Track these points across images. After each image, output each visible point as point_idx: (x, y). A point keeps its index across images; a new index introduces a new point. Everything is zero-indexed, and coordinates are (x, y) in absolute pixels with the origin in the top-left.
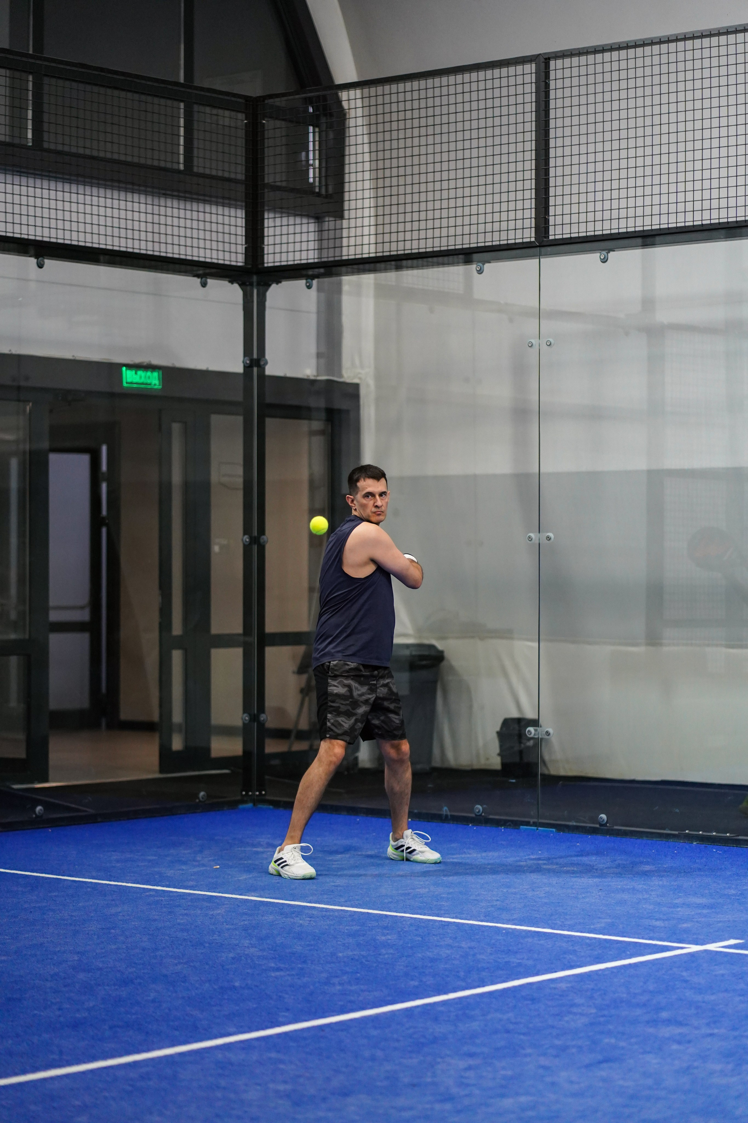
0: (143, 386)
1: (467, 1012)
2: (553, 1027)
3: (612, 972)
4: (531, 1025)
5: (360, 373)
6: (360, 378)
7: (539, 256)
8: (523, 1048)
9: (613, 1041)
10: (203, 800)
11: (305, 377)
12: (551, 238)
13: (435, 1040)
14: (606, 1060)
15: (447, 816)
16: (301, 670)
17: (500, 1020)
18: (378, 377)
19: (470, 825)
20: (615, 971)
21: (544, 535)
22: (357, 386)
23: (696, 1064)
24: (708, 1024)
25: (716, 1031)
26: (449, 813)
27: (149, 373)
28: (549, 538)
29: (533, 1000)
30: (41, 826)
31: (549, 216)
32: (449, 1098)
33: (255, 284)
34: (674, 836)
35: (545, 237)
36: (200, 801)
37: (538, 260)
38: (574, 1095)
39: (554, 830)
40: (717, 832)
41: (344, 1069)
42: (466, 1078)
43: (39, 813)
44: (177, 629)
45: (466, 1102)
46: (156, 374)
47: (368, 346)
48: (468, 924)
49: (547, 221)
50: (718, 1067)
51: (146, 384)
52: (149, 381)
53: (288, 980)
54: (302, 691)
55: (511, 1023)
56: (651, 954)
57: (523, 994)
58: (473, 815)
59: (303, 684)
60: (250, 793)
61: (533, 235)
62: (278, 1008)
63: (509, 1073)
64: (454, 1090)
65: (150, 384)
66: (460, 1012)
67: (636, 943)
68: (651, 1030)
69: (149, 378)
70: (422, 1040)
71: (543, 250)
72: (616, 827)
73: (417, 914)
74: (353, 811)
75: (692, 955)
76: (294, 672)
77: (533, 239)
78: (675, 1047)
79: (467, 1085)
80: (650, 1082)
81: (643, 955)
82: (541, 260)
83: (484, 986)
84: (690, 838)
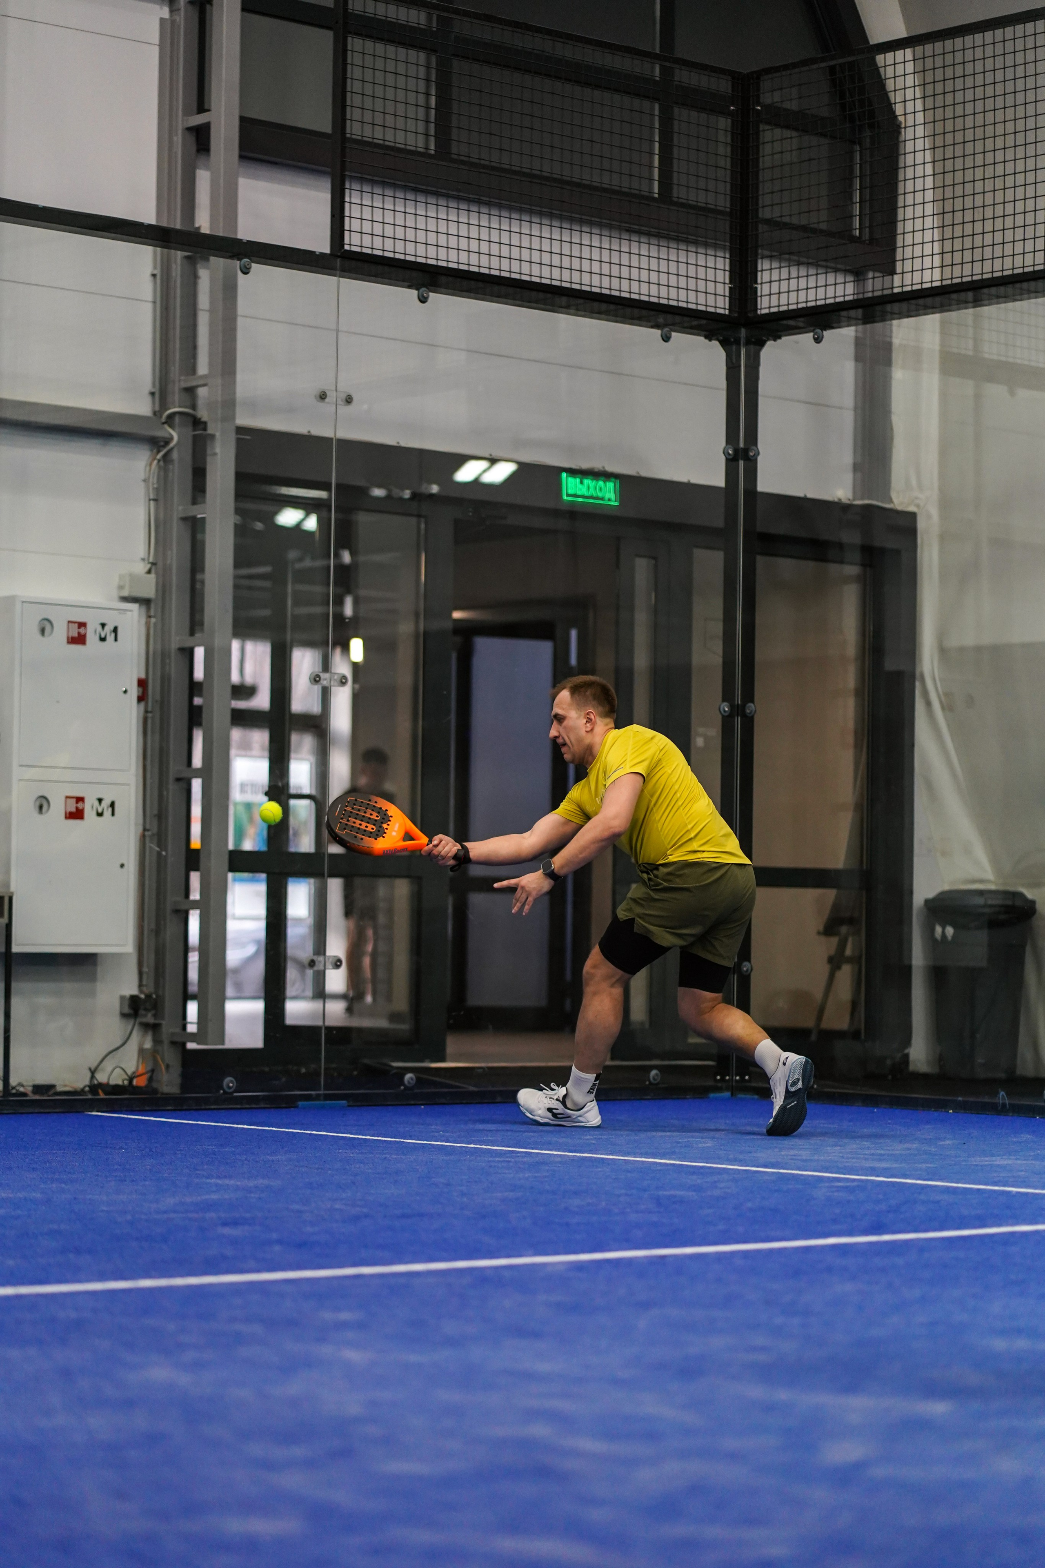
0: (592, 501)
5: (917, 498)
6: (918, 506)
10: (656, 1082)
11: (836, 500)
13: (826, 1270)
15: (1004, 1105)
16: (829, 929)
18: (945, 504)
19: (1038, 1118)
22: (913, 516)
26: (1008, 1103)
27: (601, 483)
30: (412, 1102)
33: (743, 341)
36: (651, 1083)
43: (409, 1082)
46: (610, 485)
47: (930, 458)
51: (597, 498)
52: (600, 495)
54: (831, 960)
59: (832, 952)
60: (727, 1078)
64: (818, 1307)
65: (602, 499)
69: (601, 489)
70: (808, 1269)
76: (819, 933)
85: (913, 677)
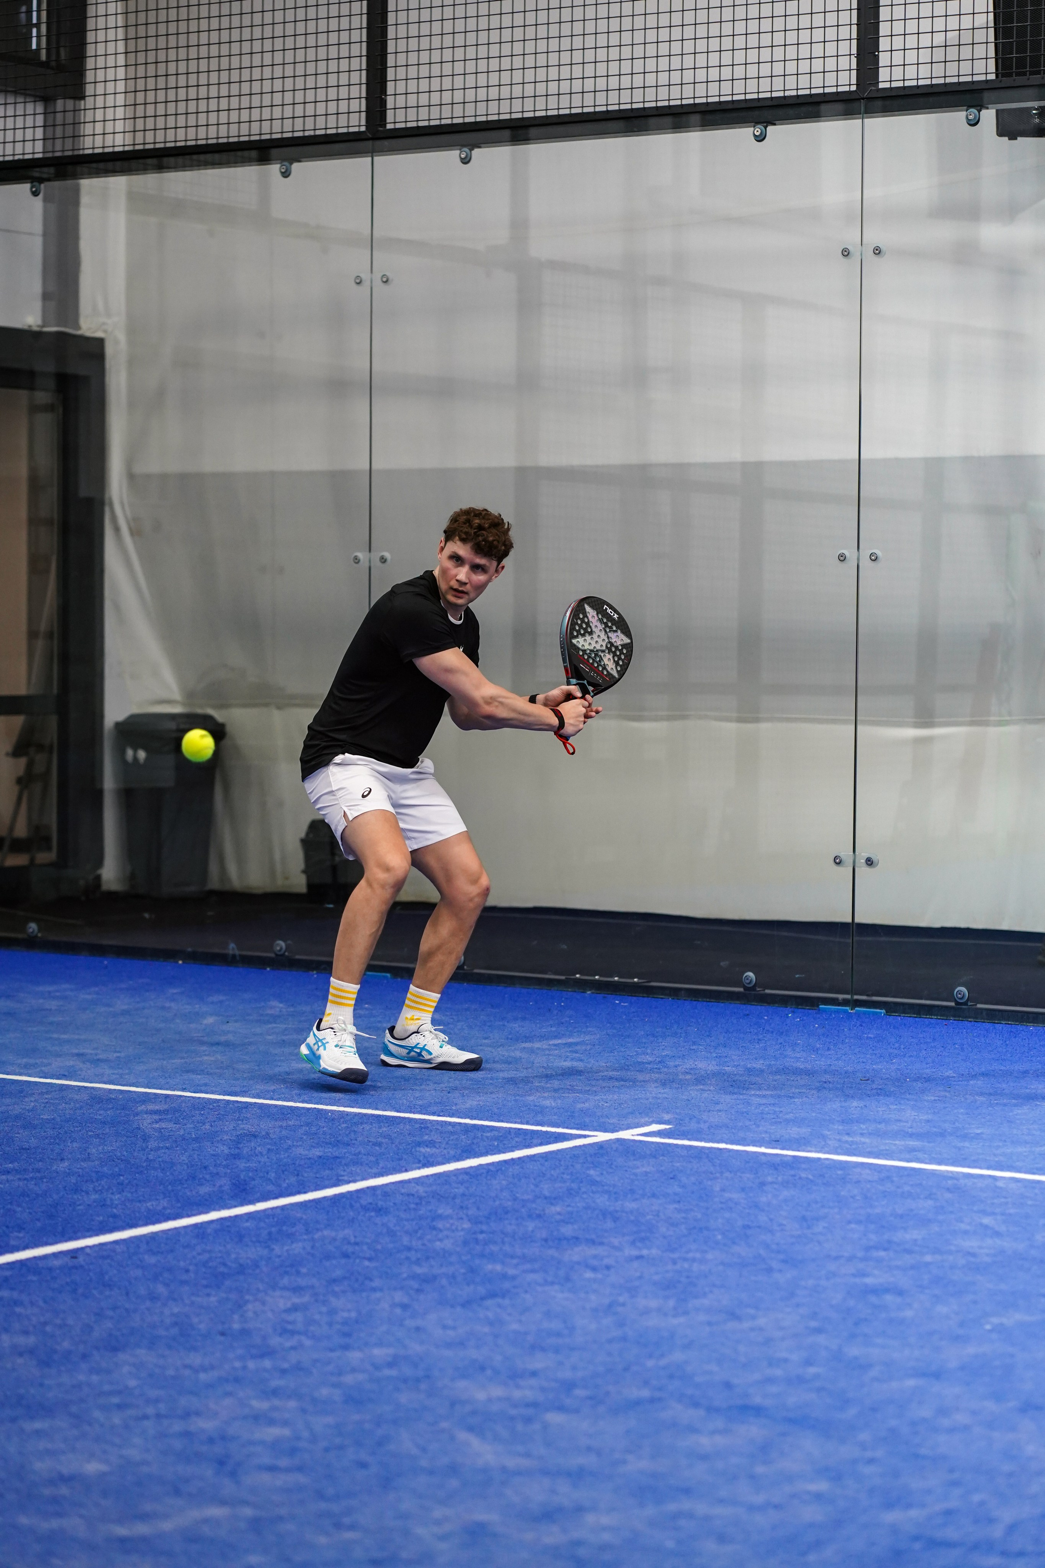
1: (284, 1228)
2: (409, 1249)
3: (488, 1171)
4: (379, 1247)
5: (104, 324)
6: (105, 331)
7: (372, 153)
8: (371, 1280)
9: (499, 1267)
11: (26, 327)
12: (389, 126)
13: (242, 1270)
14: (492, 1295)
15: (234, 956)
16: (19, 750)
17: (335, 1239)
18: (132, 330)
19: (268, 969)
20: (492, 1168)
21: (376, 556)
22: (100, 342)
23: (621, 1299)
24: (633, 1243)
25: (645, 1252)
26: (237, 952)
28: (383, 560)
29: (379, 1211)
31: (386, 95)
32: (267, 1352)
34: (559, 982)
35: (381, 126)
37: (370, 159)
38: (449, 1345)
39: (388, 975)
40: (620, 977)
41: (110, 1313)
42: (289, 1323)
45: (294, 1357)
47: (118, 285)
48: (276, 1106)
49: (384, 103)
50: (653, 1304)
53: (19, 1186)
54: (19, 781)
55: (349, 1243)
56: (541, 1144)
57: (363, 1202)
58: (273, 955)
59: (21, 771)
61: (363, 122)
62: (7, 1227)
63: (353, 1315)
64: (275, 1341)
66: (273, 1229)
67: (519, 1129)
68: (552, 1252)
70: (222, 1269)
71: (378, 143)
72: (476, 971)
73: (201, 1092)
74: (98, 950)
75: (600, 1146)
76: (7, 754)
77: (363, 129)
78: (589, 1275)
79: (293, 1333)
80: (555, 1325)
81: (529, 1146)
82: (375, 158)
83: (305, 1193)
84: (582, 985)
85: (102, 503)
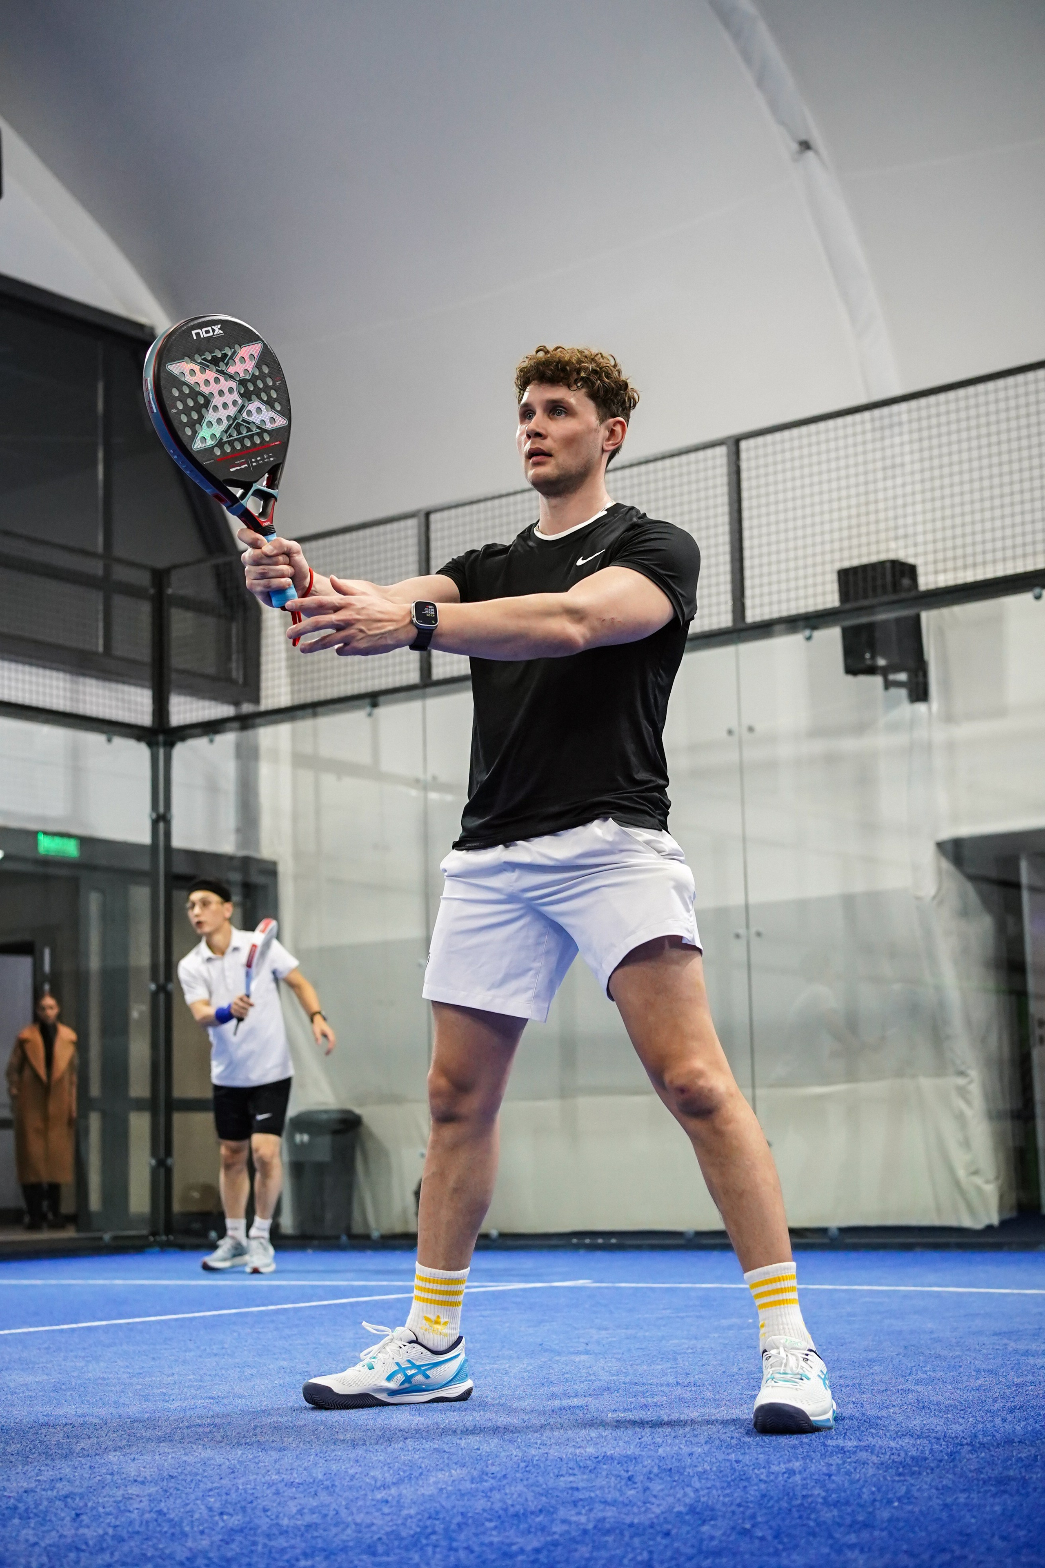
0: (60, 853)
5: (276, 851)
6: (278, 856)
7: (424, 696)
11: (225, 853)
12: (435, 678)
18: (296, 855)
22: (274, 864)
27: (66, 841)
33: (161, 744)
35: (429, 678)
37: (422, 701)
44: (95, 1090)
46: (72, 842)
47: (286, 825)
49: (430, 667)
51: (63, 852)
52: (65, 849)
60: (158, 1239)
61: (418, 677)
65: (67, 852)
69: (66, 845)
71: (427, 690)
77: (418, 681)
82: (425, 700)
